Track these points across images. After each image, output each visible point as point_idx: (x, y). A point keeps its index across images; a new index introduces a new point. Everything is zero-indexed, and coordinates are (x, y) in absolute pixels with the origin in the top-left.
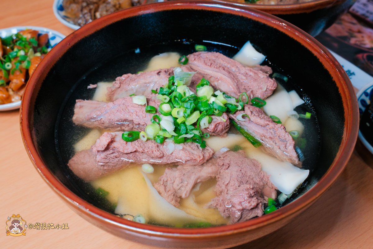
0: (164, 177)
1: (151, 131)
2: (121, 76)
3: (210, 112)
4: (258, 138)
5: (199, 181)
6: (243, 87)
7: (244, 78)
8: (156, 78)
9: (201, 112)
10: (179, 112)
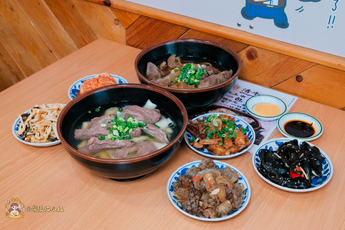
0: (116, 152)
1: (110, 136)
2: (93, 118)
3: (133, 127)
4: (153, 135)
5: (130, 152)
6: (147, 118)
7: (148, 114)
8: (109, 117)
9: (129, 127)
10: (120, 128)
